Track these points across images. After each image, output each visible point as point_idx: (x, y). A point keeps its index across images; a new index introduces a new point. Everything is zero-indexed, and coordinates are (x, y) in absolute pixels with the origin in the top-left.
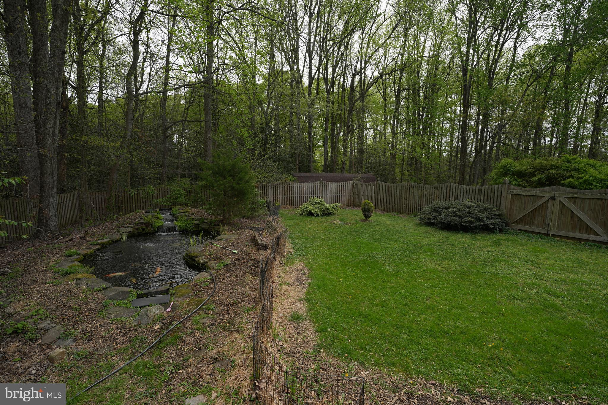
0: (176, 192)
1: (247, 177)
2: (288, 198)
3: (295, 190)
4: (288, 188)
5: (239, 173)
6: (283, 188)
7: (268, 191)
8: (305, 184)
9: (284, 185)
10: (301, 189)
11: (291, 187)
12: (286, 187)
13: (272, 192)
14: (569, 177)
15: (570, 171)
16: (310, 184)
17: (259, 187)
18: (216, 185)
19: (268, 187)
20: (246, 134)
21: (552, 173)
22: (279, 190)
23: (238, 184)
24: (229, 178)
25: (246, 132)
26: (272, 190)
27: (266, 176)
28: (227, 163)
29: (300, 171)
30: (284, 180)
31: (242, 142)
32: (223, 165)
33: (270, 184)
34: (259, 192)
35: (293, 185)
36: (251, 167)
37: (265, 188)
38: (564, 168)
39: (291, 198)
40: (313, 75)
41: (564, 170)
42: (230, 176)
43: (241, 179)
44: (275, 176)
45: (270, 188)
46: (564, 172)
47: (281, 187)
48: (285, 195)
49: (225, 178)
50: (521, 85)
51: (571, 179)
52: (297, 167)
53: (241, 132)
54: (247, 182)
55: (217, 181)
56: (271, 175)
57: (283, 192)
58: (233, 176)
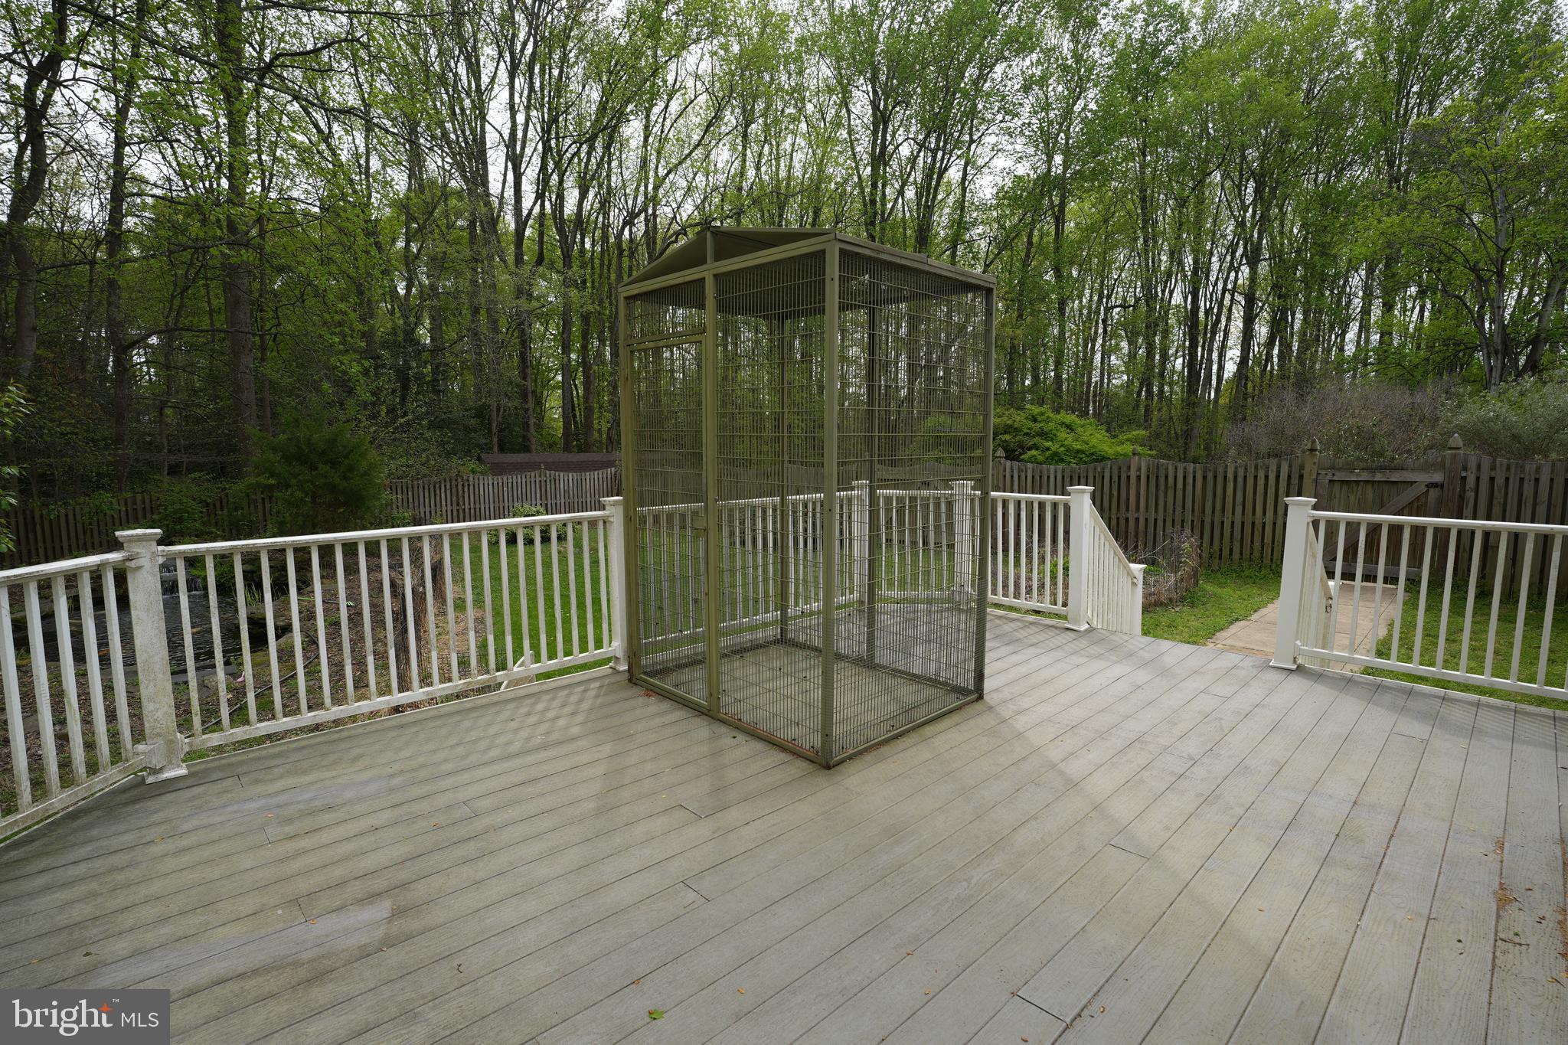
0: (177, 506)
1: (364, 465)
2: (467, 510)
3: (482, 493)
4: (466, 489)
5: (346, 457)
6: (454, 490)
7: (416, 496)
8: (505, 478)
9: (454, 483)
10: (496, 491)
11: (471, 487)
12: (460, 487)
13: (427, 501)
14: (1030, 449)
15: (1034, 437)
16: (517, 479)
17: (394, 488)
18: (294, 481)
19: (416, 489)
20: (356, 368)
21: (1006, 441)
22: (443, 495)
23: (345, 478)
24: (324, 468)
25: (355, 364)
26: (427, 495)
27: (411, 462)
28: (316, 436)
29: (502, 449)
30: (454, 472)
31: (345, 386)
32: (310, 440)
33: (420, 482)
34: (394, 497)
35: (476, 481)
36: (371, 443)
37: (410, 490)
38: (1025, 431)
39: (472, 511)
40: (525, 212)
41: (1026, 434)
42: (325, 463)
43: (351, 468)
44: (433, 462)
45: (421, 490)
46: (1026, 438)
47: (448, 487)
48: (458, 505)
49: (313, 467)
50: (972, 262)
51: (1034, 452)
52: (495, 440)
53: (342, 363)
54: (366, 474)
55: (296, 476)
56: (424, 460)
57: (454, 499)
58: (334, 464)
